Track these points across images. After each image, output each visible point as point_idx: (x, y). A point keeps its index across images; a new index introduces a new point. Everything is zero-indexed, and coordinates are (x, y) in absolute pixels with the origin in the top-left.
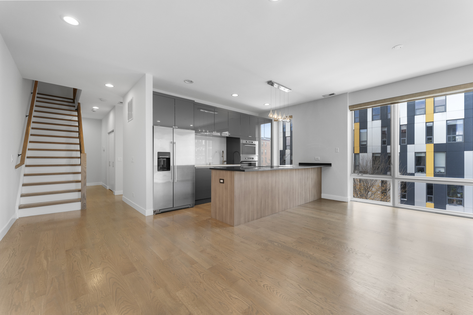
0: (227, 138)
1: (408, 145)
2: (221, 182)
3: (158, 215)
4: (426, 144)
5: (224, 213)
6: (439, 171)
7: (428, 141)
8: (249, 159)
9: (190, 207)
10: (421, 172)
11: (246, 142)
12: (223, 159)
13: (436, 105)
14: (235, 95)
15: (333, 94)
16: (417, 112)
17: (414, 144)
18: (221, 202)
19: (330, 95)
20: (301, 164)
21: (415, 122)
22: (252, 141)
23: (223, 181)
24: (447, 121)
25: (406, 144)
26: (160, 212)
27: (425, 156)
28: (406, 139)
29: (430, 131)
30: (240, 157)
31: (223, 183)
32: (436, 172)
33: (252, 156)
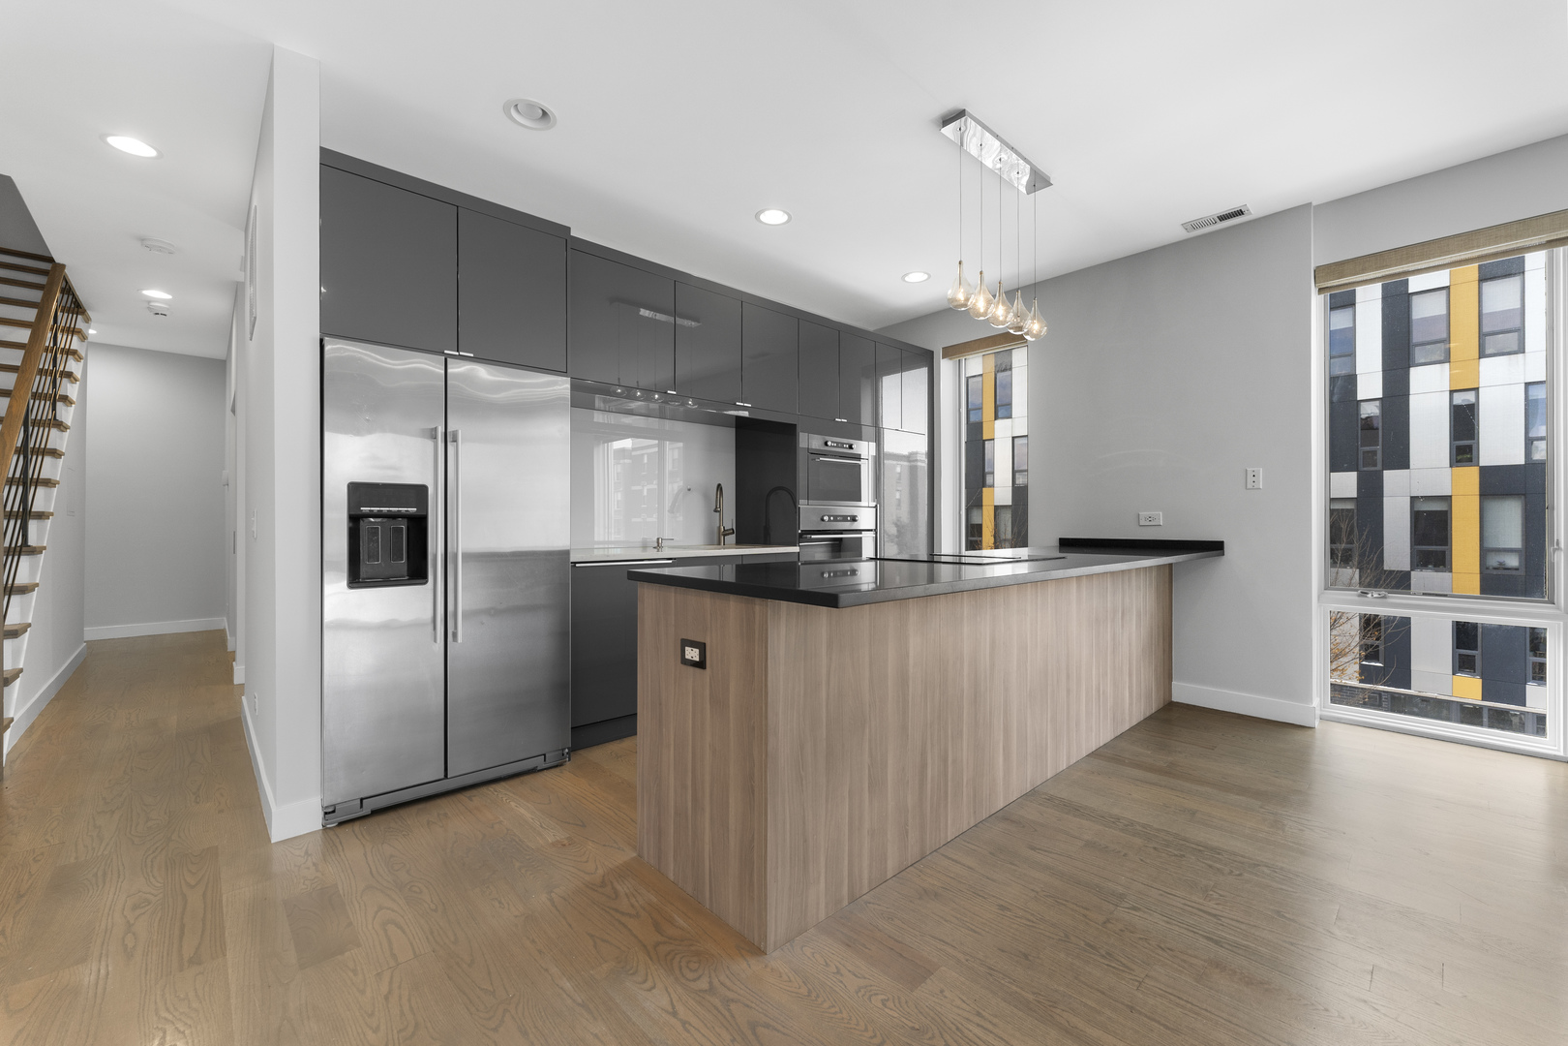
0: (740, 424)
1: (1387, 474)
2: (688, 657)
3: (348, 829)
4: (1451, 466)
5: (707, 847)
6: (1501, 564)
7: (1459, 458)
8: (835, 520)
9: (545, 766)
10: (1435, 566)
11: (822, 442)
12: (721, 520)
13: (1486, 329)
14: (774, 217)
15: (1240, 213)
16: (1419, 354)
17: (1406, 466)
18: (689, 783)
19: (1222, 218)
20: (1067, 544)
21: (1413, 389)
22: (851, 441)
23: (703, 654)
24: (1527, 384)
25: (1379, 467)
26: (366, 811)
27: (1446, 511)
28: (1379, 447)
29: (1464, 422)
30: (796, 511)
31: (701, 664)
32: (1487, 568)
33: (845, 508)
